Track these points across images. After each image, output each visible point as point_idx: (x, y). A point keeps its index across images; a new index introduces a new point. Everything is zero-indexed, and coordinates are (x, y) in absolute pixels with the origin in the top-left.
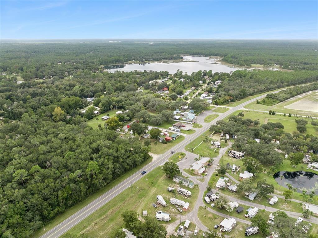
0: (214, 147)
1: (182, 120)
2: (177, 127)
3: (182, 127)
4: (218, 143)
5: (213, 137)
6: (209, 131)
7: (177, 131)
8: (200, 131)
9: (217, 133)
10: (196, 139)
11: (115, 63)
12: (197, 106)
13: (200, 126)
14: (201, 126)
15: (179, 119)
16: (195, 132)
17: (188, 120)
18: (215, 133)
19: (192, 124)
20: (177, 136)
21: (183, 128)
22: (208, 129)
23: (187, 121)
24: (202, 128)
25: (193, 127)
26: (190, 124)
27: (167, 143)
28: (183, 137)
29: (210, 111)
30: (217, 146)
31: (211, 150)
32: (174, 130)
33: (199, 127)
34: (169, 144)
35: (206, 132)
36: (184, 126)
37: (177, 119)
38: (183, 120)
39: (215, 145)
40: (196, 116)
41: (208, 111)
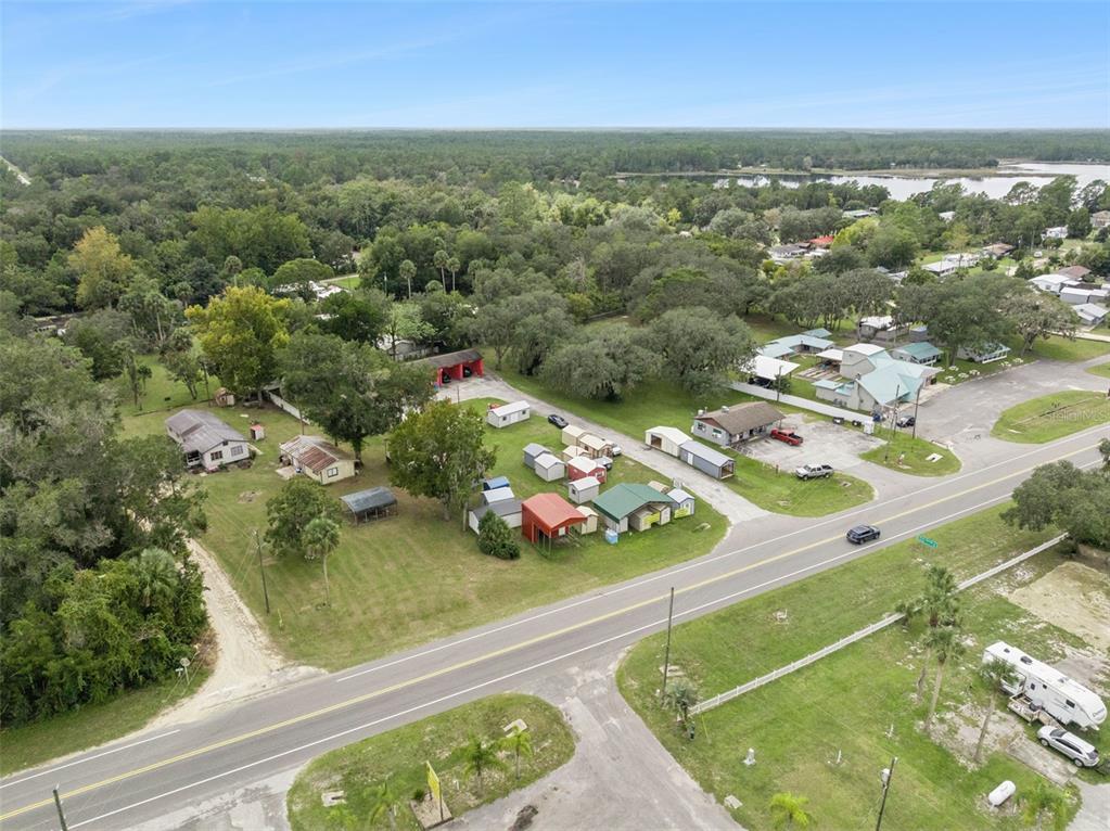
0: (1012, 728)
1: (811, 395)
2: (722, 438)
3: (774, 444)
4: (1076, 691)
5: (1038, 588)
6: (1008, 516)
7: (700, 467)
8: (907, 504)
9: (1095, 554)
10: (822, 578)
11: (681, 170)
12: (963, 312)
13: (938, 457)
14: (949, 464)
15: (781, 385)
16: (859, 502)
17: (853, 402)
18: (1068, 552)
19: (878, 434)
20: (650, 507)
21: (771, 454)
22: (1005, 499)
23: (843, 406)
24: (949, 479)
25: (870, 456)
26: (856, 433)
27: (513, 555)
28: (720, 522)
29: (1073, 369)
30: (1045, 732)
31: (941, 765)
32: (681, 458)
33: (920, 466)
34: (529, 566)
35: (975, 527)
36: (793, 440)
37: (763, 382)
38: (819, 394)
39: (1022, 709)
40: (939, 386)
41: (1053, 367)
